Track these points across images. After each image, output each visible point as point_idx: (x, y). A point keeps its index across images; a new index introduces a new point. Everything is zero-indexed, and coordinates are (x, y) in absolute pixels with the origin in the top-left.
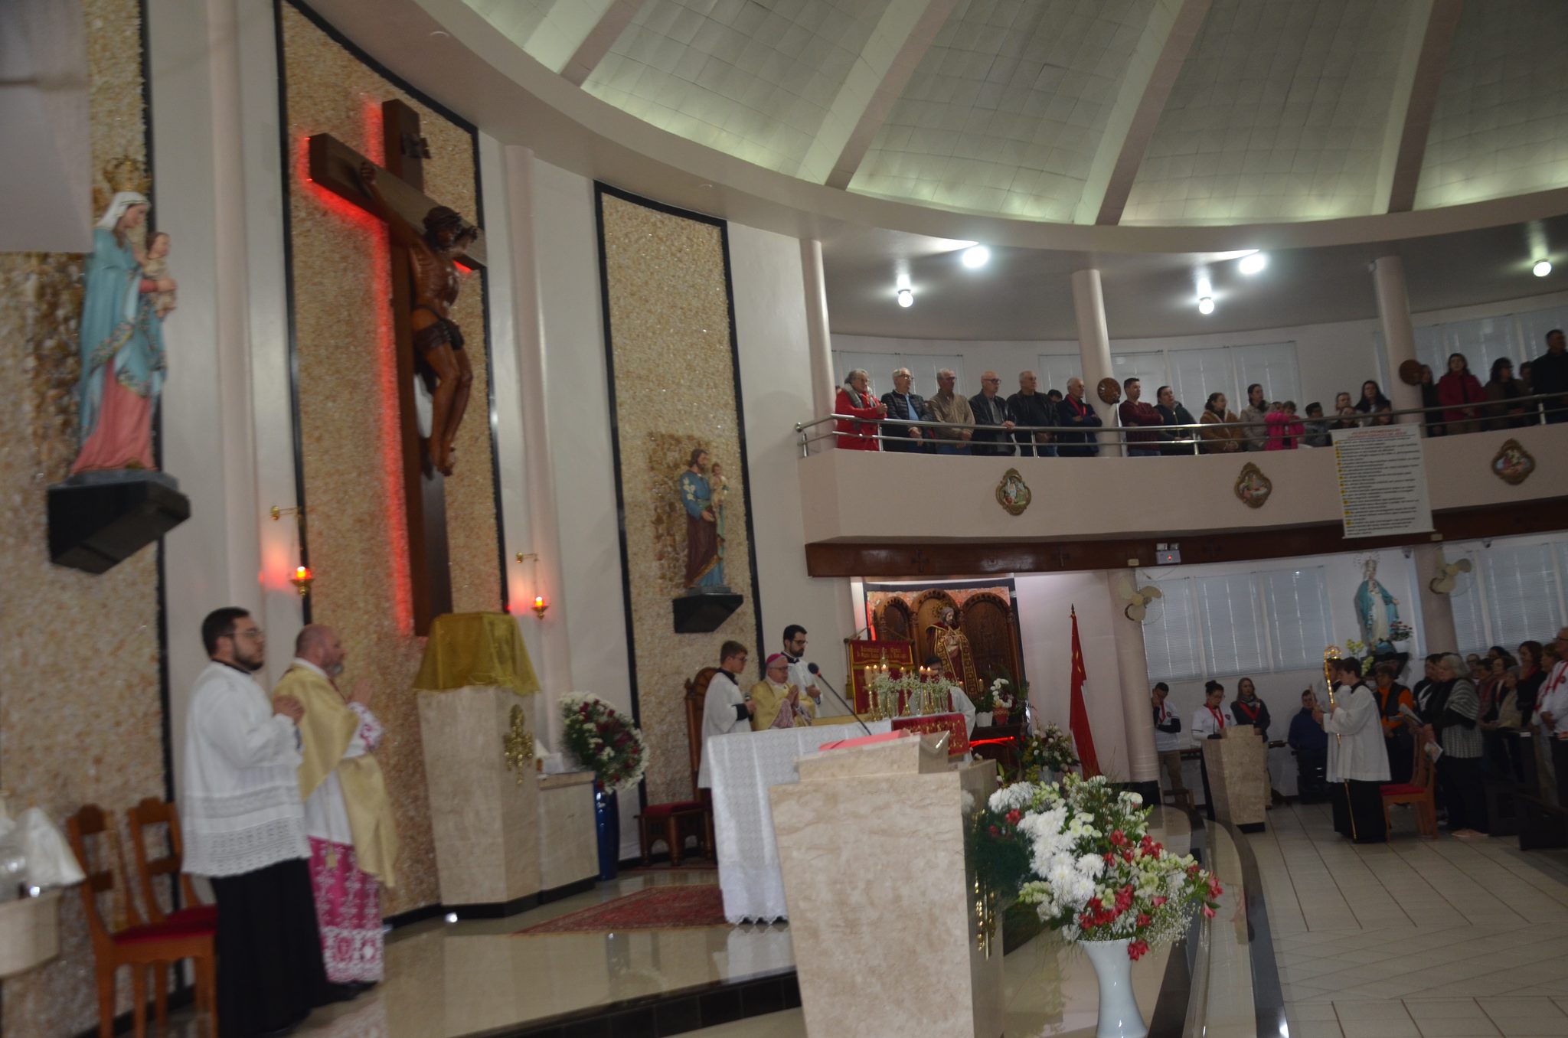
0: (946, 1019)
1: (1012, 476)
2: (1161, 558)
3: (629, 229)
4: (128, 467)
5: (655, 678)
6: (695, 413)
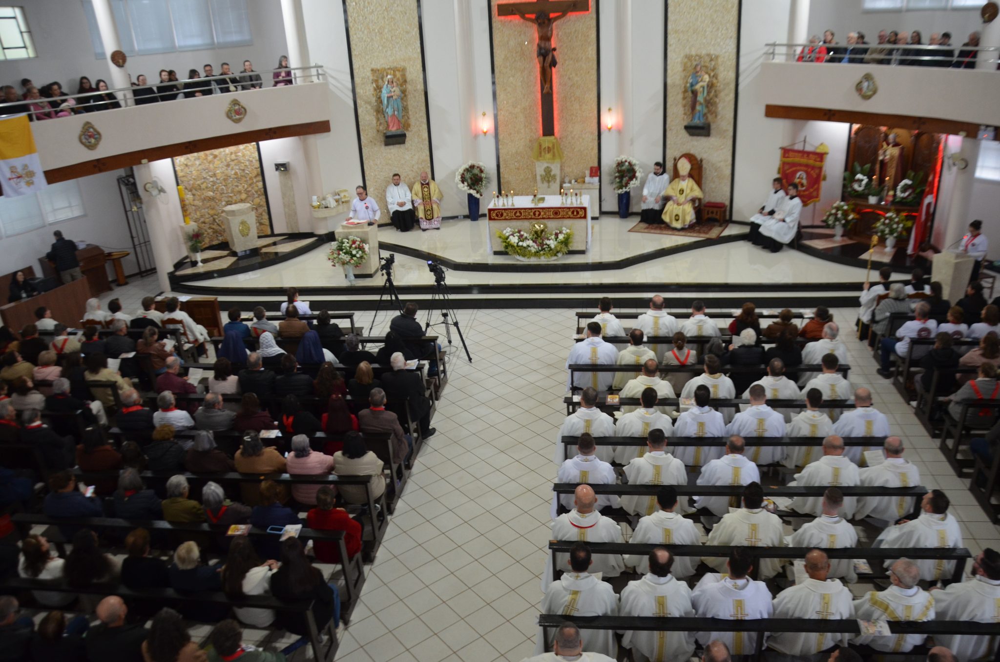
2: (981, 134)
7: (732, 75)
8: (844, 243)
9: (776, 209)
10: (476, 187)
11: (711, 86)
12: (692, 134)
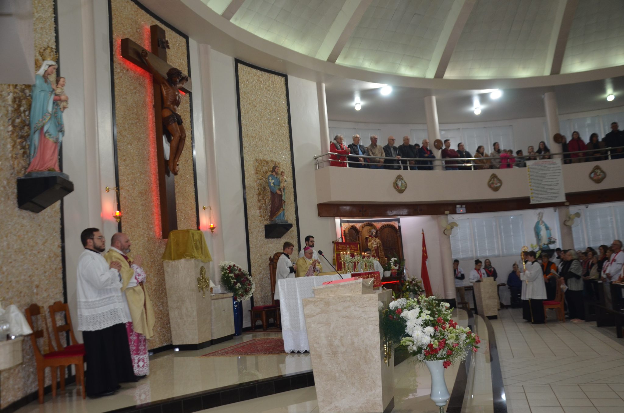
0: (371, 390)
1: (399, 177)
2: (458, 211)
3: (248, 78)
4: (49, 170)
5: (258, 256)
6: (274, 152)
12: (267, 236)
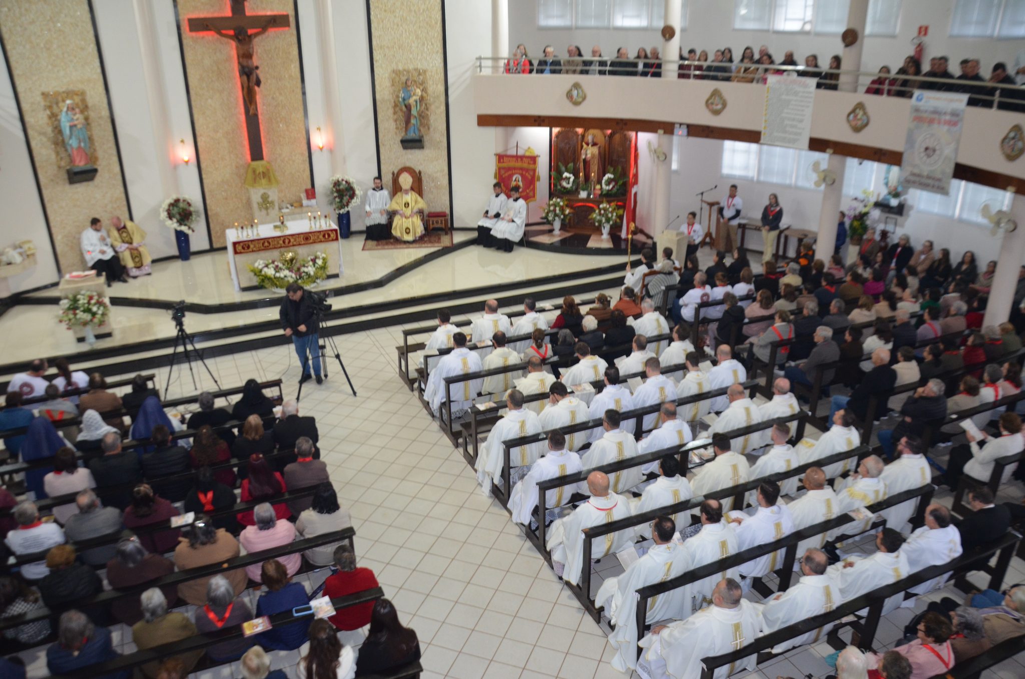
1: (576, 86)
2: (677, 132)
6: (419, 58)
7: (442, 88)
8: (564, 237)
9: (500, 212)
10: (186, 222)
11: (422, 99)
12: (405, 148)
